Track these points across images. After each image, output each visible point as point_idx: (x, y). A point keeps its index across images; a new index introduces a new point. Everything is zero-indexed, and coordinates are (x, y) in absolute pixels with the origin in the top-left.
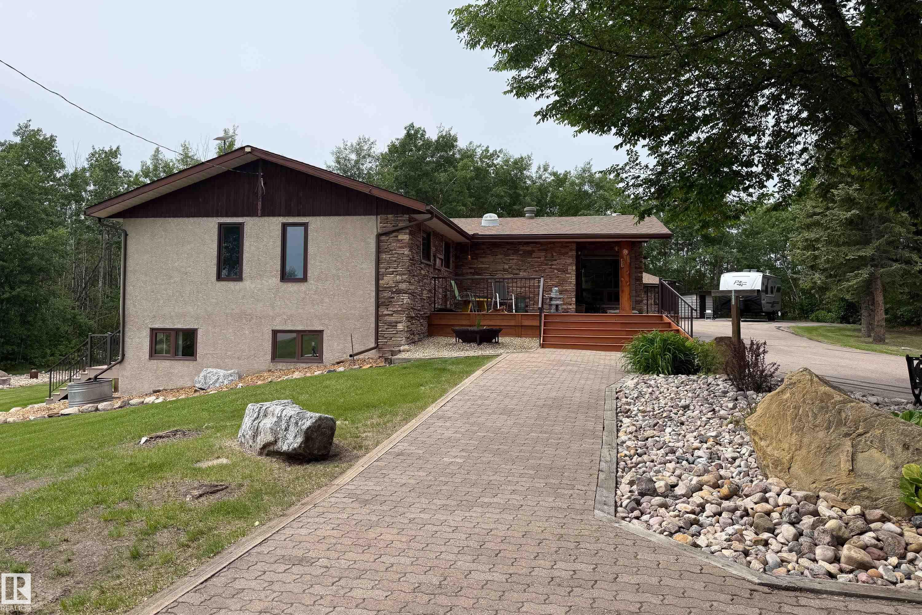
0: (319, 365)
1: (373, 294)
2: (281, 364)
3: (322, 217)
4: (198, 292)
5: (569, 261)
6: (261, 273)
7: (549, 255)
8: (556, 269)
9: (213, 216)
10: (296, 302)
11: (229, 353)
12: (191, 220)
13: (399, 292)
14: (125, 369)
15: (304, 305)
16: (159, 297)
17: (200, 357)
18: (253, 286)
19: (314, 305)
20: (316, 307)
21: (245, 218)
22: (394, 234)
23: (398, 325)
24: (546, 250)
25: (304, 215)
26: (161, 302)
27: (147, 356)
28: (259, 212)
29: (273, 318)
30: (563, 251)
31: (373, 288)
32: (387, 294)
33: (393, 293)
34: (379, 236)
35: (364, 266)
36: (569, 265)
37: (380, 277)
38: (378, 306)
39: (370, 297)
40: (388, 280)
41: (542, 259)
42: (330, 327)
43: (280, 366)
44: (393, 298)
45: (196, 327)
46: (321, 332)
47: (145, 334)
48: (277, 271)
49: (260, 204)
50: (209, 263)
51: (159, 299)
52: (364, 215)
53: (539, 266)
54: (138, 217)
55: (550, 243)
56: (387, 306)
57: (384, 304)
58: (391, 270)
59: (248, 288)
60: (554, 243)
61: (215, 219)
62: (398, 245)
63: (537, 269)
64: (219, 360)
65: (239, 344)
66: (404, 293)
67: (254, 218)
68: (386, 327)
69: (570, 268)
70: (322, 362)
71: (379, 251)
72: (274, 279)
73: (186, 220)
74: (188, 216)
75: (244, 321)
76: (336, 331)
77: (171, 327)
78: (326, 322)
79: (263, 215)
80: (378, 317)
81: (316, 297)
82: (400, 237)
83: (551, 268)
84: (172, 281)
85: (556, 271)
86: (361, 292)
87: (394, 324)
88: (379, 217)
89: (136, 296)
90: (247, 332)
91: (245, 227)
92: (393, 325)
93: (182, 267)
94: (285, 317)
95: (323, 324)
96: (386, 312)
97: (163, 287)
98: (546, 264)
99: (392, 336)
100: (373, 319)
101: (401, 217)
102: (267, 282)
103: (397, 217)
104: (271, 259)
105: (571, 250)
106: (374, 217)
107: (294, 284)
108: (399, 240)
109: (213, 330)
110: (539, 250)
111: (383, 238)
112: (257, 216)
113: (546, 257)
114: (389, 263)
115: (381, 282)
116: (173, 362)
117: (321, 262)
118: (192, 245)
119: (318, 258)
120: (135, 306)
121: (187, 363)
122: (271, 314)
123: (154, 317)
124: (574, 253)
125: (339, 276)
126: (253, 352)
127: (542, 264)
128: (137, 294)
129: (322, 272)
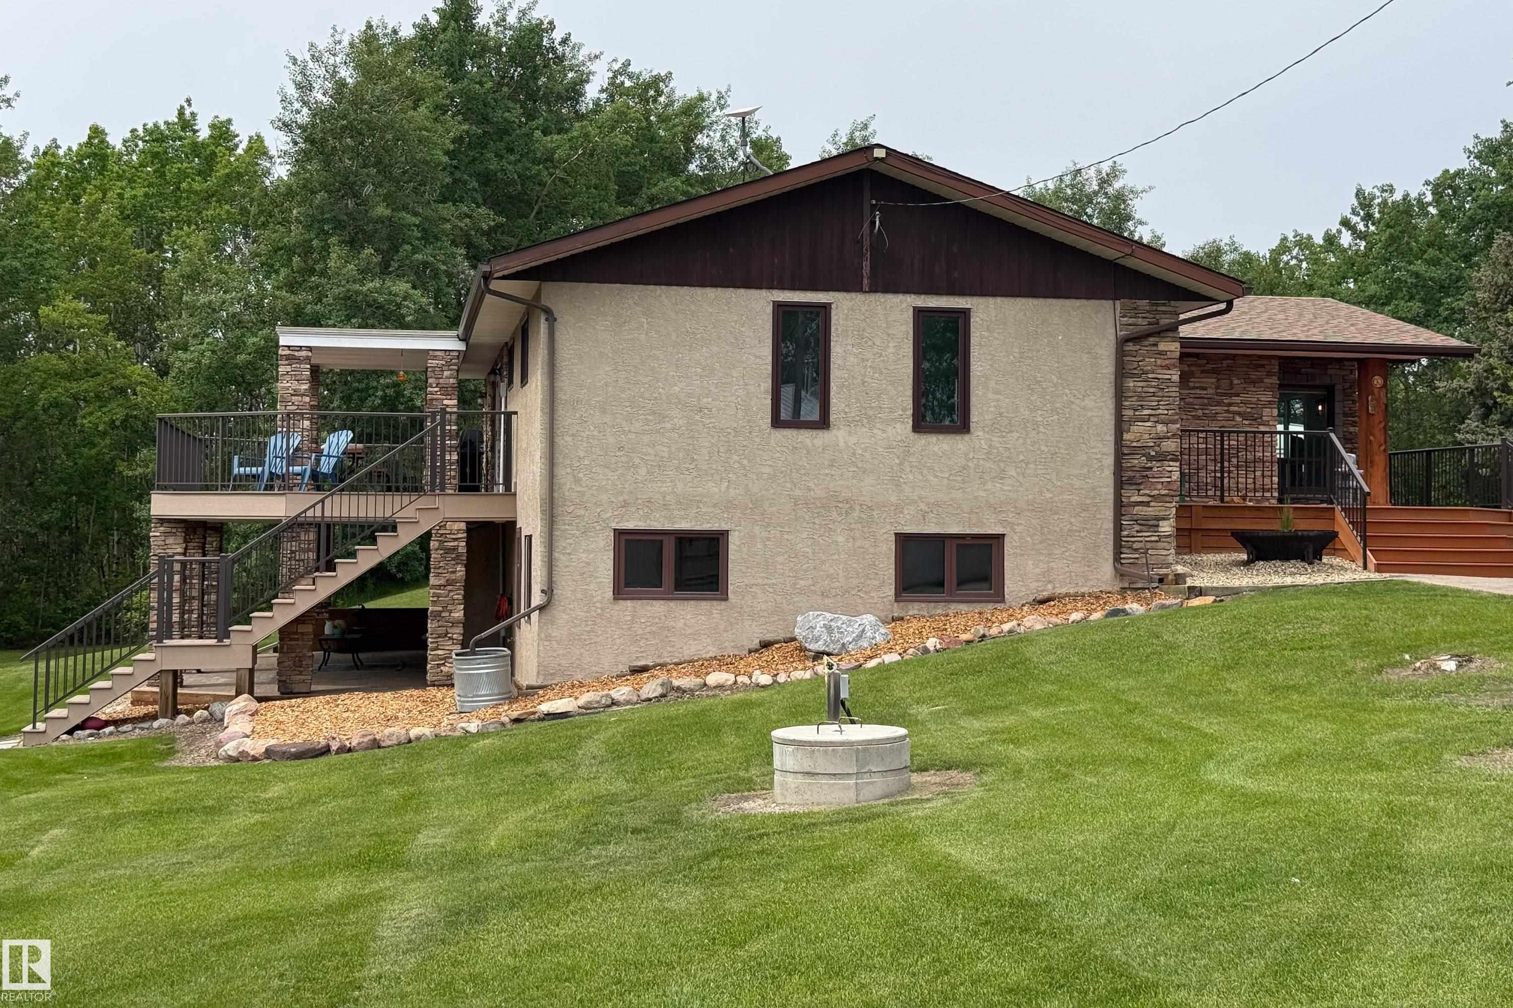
0: (999, 606)
1: (1110, 461)
2: (916, 605)
3: (999, 300)
4: (729, 450)
5: (1266, 397)
6: (870, 413)
7: (1225, 383)
8: (1239, 414)
9: (760, 287)
10: (947, 475)
11: (802, 583)
12: (711, 293)
13: (1162, 457)
14: (553, 623)
15: (964, 482)
16: (637, 461)
17: (734, 593)
18: (853, 440)
19: (984, 484)
20: (989, 486)
21: (831, 293)
22: (1152, 340)
23: (1161, 523)
24: (1214, 371)
25: (962, 293)
26: (643, 471)
27: (609, 594)
28: (865, 281)
29: (898, 509)
30: (1254, 375)
31: (1110, 449)
32: (1138, 461)
33: (1150, 458)
34: (1122, 343)
35: (1088, 403)
36: (1264, 406)
37: (1125, 427)
38: (1120, 483)
39: (1101, 468)
40: (1138, 433)
41: (1210, 391)
42: (1018, 529)
43: (914, 609)
44: (1151, 468)
45: (724, 527)
46: (1000, 538)
47: (602, 544)
48: (904, 410)
49: (866, 265)
50: (752, 389)
51: (636, 467)
52: (1088, 298)
53: (1204, 407)
54: (580, 281)
55: (1227, 357)
56: (1137, 484)
57: (1131, 482)
58: (1146, 412)
59: (842, 444)
60: (1235, 356)
61: (764, 293)
62: (1159, 362)
63: (1200, 413)
64: (778, 598)
65: (823, 562)
66: (1171, 460)
67: (853, 295)
68: (1137, 528)
69: (1266, 411)
70: (1003, 601)
71: (1122, 373)
72: (898, 426)
73: (699, 292)
74: (703, 285)
75: (835, 515)
76: (1031, 537)
77: (668, 526)
78: (1011, 517)
79: (874, 289)
80: (1120, 507)
81: (988, 465)
82: (1162, 346)
83: (1228, 411)
84: (668, 426)
85: (1238, 419)
86: (1084, 457)
87: (1155, 522)
88: (1118, 303)
89: (580, 459)
90: (841, 539)
91: (833, 313)
92: (1151, 524)
93: (689, 395)
94: (923, 506)
95: (1001, 522)
96: (1135, 498)
97: (646, 439)
98: (1219, 404)
99: (1149, 545)
100: (1108, 513)
101: (1164, 305)
102: (884, 431)
103: (1157, 305)
104: (892, 383)
105: (1270, 374)
106: (1108, 304)
107: (941, 437)
108: (1162, 353)
109: (765, 534)
110: (1202, 372)
111: (1130, 347)
112: (860, 289)
113: (1217, 388)
114: (1141, 398)
115: (1126, 436)
116: (672, 604)
117: (997, 392)
118: (715, 349)
119: (992, 384)
120: (577, 481)
121: (705, 605)
122: (893, 499)
123: (625, 504)
124: (1275, 380)
125: (1036, 423)
126: (855, 582)
127: (1211, 402)
128: (582, 454)
129: (1001, 414)
